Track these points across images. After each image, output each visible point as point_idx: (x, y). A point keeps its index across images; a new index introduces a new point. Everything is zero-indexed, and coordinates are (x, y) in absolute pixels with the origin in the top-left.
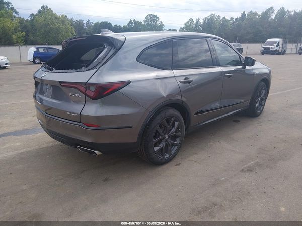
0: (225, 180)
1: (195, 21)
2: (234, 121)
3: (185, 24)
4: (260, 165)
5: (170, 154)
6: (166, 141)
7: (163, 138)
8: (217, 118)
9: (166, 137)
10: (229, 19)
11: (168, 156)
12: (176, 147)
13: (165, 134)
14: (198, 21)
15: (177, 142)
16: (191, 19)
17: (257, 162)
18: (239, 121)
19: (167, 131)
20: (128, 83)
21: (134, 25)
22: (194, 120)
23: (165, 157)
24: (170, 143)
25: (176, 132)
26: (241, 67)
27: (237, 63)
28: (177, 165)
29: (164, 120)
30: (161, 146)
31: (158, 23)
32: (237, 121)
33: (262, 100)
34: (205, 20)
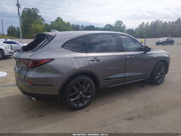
0: (110, 124)
1: (146, 24)
2: (140, 87)
3: (139, 26)
4: (139, 117)
5: (84, 104)
6: (81, 95)
7: (79, 94)
8: (123, 84)
9: (81, 93)
10: (168, 23)
11: (82, 105)
12: (89, 100)
13: (80, 91)
14: (147, 24)
15: (89, 97)
16: (143, 23)
17: (139, 115)
18: (144, 87)
19: (81, 90)
20: (53, 59)
21: (108, 27)
22: (102, 84)
23: (80, 105)
24: (84, 97)
25: (88, 90)
26: (143, 52)
27: (141, 49)
28: (87, 111)
29: (78, 83)
30: (76, 98)
31: (122, 25)
32: (142, 87)
33: (162, 74)
34: (152, 23)
